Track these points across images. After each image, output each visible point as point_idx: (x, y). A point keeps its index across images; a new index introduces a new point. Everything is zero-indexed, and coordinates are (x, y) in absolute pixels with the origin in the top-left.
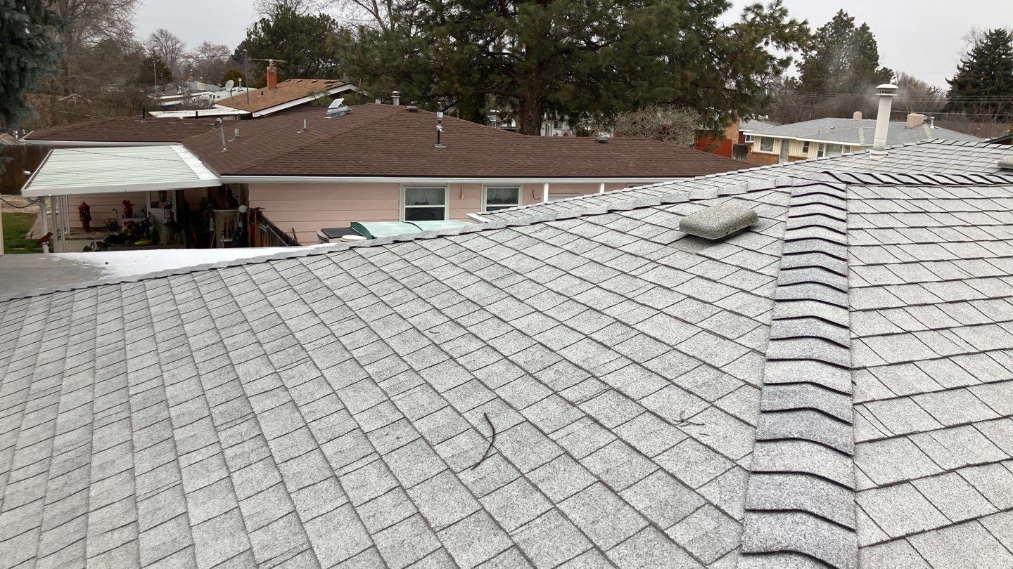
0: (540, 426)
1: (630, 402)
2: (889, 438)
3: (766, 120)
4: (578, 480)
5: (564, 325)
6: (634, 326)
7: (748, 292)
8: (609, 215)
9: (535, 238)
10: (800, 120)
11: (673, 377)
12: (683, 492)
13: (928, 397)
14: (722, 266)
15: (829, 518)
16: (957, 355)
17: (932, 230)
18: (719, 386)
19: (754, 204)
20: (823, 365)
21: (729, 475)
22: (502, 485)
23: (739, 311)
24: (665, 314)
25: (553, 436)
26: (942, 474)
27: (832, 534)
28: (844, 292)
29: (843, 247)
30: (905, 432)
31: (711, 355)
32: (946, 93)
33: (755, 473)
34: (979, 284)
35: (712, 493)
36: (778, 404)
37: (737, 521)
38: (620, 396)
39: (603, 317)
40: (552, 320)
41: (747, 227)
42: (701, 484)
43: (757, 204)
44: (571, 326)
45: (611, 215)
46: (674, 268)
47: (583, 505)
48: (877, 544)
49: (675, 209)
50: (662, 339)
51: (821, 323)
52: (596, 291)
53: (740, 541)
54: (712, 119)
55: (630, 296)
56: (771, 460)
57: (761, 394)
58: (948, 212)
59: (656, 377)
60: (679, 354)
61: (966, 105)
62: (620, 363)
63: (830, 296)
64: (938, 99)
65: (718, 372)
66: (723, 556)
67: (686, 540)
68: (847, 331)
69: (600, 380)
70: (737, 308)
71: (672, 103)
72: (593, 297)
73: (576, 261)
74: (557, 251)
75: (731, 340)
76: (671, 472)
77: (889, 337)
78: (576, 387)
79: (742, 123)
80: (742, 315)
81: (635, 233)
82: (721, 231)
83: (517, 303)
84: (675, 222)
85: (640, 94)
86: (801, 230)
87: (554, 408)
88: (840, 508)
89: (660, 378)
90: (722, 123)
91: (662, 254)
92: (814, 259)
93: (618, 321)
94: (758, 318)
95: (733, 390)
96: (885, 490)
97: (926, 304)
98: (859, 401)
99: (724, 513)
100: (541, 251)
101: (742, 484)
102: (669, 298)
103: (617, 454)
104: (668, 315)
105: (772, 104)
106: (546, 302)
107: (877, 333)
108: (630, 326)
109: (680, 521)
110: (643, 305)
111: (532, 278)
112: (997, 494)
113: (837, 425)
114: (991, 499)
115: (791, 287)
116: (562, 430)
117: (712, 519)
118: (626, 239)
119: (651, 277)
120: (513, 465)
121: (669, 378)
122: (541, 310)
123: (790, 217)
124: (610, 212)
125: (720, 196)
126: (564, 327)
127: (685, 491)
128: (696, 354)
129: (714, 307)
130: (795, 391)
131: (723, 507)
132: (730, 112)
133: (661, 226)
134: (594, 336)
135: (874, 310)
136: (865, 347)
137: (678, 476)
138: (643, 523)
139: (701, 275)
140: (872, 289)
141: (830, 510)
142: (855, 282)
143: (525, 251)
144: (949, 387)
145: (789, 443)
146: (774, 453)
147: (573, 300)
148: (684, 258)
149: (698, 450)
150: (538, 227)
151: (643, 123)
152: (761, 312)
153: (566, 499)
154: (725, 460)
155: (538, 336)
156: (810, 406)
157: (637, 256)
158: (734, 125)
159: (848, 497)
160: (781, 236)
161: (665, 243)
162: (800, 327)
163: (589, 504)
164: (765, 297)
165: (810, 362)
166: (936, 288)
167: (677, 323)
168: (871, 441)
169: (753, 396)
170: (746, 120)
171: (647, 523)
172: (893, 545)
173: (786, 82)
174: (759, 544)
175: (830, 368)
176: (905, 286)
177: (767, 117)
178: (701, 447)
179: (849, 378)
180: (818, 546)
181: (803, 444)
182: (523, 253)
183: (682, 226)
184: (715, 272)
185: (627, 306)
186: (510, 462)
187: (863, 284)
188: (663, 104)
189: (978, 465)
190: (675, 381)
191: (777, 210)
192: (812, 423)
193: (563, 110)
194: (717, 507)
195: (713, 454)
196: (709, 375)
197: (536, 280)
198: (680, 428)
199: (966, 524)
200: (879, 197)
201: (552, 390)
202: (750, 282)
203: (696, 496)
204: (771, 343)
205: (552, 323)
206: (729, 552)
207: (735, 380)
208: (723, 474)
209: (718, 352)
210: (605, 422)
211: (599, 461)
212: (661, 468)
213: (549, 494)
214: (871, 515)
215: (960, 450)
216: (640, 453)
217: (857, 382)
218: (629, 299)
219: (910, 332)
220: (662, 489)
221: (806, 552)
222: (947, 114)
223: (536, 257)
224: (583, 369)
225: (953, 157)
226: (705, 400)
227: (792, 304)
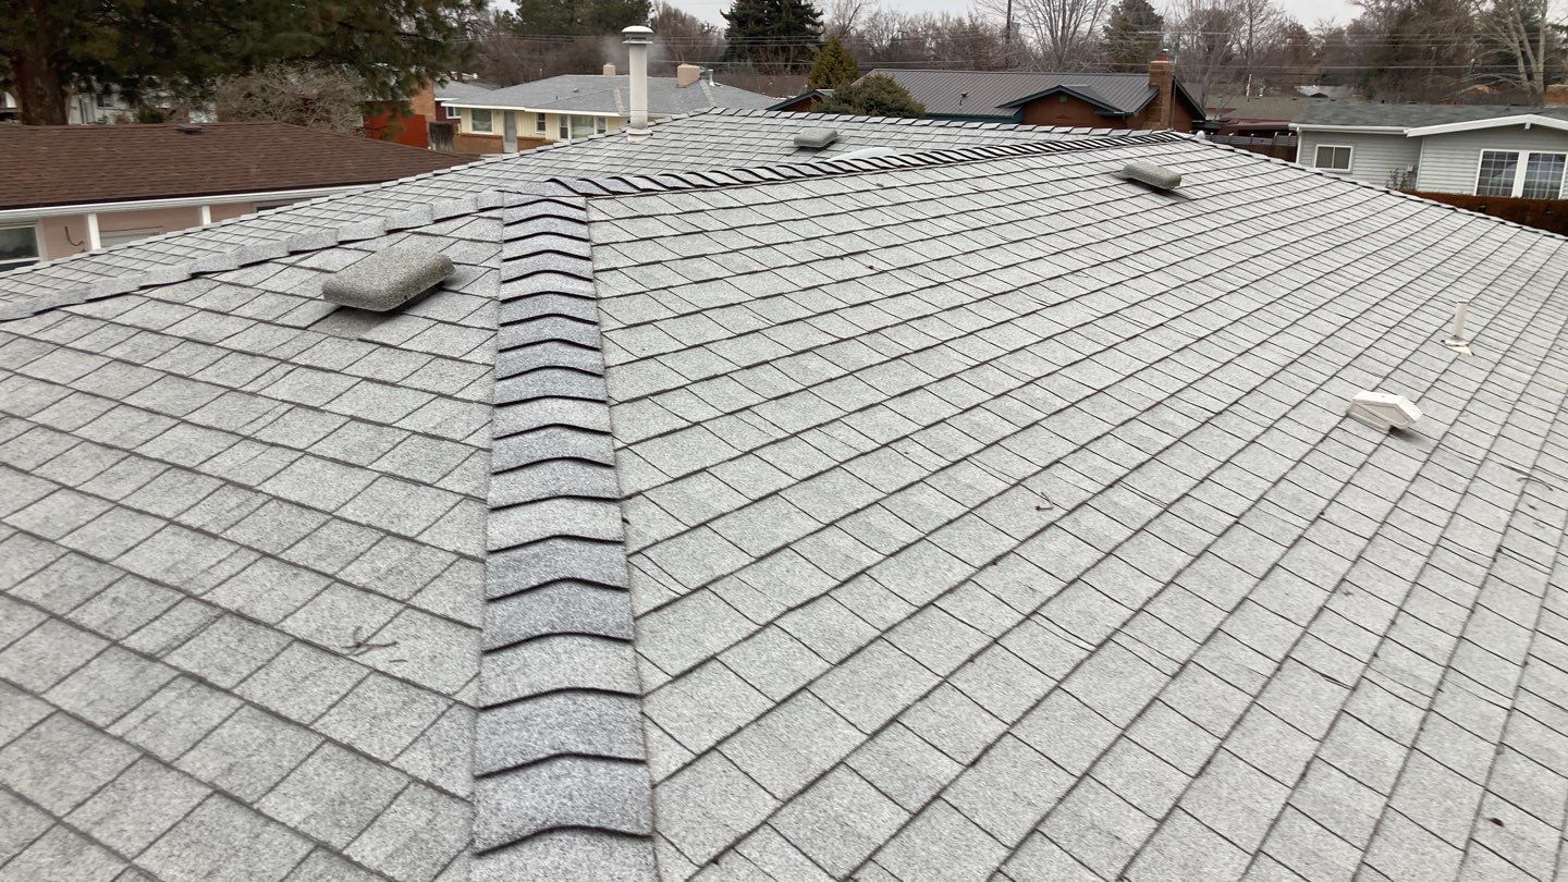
0: (88, 714)
1: (262, 631)
2: (683, 596)
3: (475, 80)
4: (174, 797)
5: (122, 506)
6: (259, 488)
7: (450, 397)
8: (194, 282)
9: (46, 341)
10: (527, 80)
11: (336, 569)
12: (370, 771)
13: (730, 519)
14: (404, 357)
15: (606, 753)
16: (763, 446)
17: (714, 258)
18: (415, 570)
19: (446, 242)
20: (578, 502)
21: (444, 722)
22: (16, 851)
23: (438, 432)
24: (314, 455)
25: (117, 730)
26: (757, 632)
27: (611, 779)
28: (599, 376)
29: (591, 303)
30: (704, 582)
31: (398, 517)
32: (723, 33)
33: (487, 709)
34: (783, 334)
35: (420, 763)
36: (513, 582)
37: (463, 800)
38: (245, 624)
39: (200, 480)
40: (96, 501)
41: (439, 283)
42: (398, 750)
43: (452, 241)
44: (137, 506)
45: (198, 283)
46: (322, 370)
47: (187, 846)
48: (678, 771)
49: (314, 261)
50: (312, 504)
51: (568, 433)
52: (182, 432)
53: (471, 833)
54: (384, 84)
55: (247, 431)
56: (509, 680)
57: (486, 570)
58: (733, 229)
59: (306, 576)
60: (345, 526)
61: (750, 50)
62: (239, 562)
63: (579, 385)
64: (715, 41)
65: (413, 546)
66: (445, 867)
67: (382, 858)
68: (609, 439)
69: (203, 602)
70: (435, 428)
71: (312, 58)
72: (176, 443)
73: (137, 378)
74: (95, 362)
75: (430, 486)
76: (345, 741)
77: (670, 437)
78: (157, 623)
79: (438, 90)
80: (443, 439)
81: (247, 311)
82: (393, 296)
83: (19, 478)
84: (315, 286)
85: (250, 44)
86: (525, 280)
87: (114, 673)
88: (620, 732)
89: (314, 576)
90: (403, 89)
91: (299, 345)
92: (548, 329)
93: (228, 482)
94: (470, 441)
95: (439, 571)
96: (683, 681)
97: (716, 376)
98: (636, 549)
99: (442, 791)
100: (60, 366)
101: (467, 733)
102: (315, 426)
103: (246, 732)
104: (318, 457)
105: (480, 55)
106: (80, 468)
107: (652, 434)
108: (250, 489)
109: (368, 826)
110: (273, 445)
111: (47, 422)
112: (829, 642)
113: (606, 596)
114: (821, 651)
115: (517, 379)
116: (134, 713)
117: (423, 807)
118: (230, 326)
119: (282, 391)
120: (37, 806)
121: (330, 571)
122: (71, 484)
123: (505, 260)
124: (195, 276)
125: (390, 232)
126: (124, 512)
127: (373, 770)
128: (373, 519)
129: (397, 432)
130: (536, 556)
131: (440, 782)
132: (413, 70)
133: (292, 295)
134: (185, 519)
135: (646, 397)
136: (637, 459)
137: (359, 746)
138: (302, 848)
139: (369, 375)
140: (640, 364)
141: (606, 740)
142: (614, 357)
143: (27, 370)
144: (756, 497)
145: (536, 645)
146: (514, 667)
147: (136, 454)
148: (335, 349)
149: (390, 691)
150: (49, 318)
151: (265, 95)
152: (473, 428)
153: (151, 844)
154: (434, 697)
155: (67, 539)
156: (562, 575)
157: (253, 355)
158: (424, 92)
159: (631, 709)
160: (494, 294)
161: (303, 325)
162: (537, 446)
163: (198, 842)
164: (479, 402)
165: (557, 502)
166: (727, 349)
167: (332, 471)
168: (657, 609)
169: (471, 576)
170: (442, 83)
171: (310, 846)
172: (700, 766)
173: (497, 18)
174: (501, 831)
175: (587, 506)
176: (686, 353)
177: (475, 76)
178: (395, 685)
179: (618, 515)
180: (591, 807)
181: (557, 640)
182: (21, 375)
183: (329, 293)
184: (394, 368)
185: (243, 451)
186: (28, 802)
187: (625, 357)
188: (295, 59)
189: (801, 606)
190: (341, 575)
191: (483, 251)
192: (567, 603)
193: (107, 74)
194: (429, 785)
195: (414, 691)
196: (396, 553)
197: (55, 425)
198: (355, 659)
199: (793, 700)
200: (636, 214)
201: (108, 639)
202: (450, 379)
203: (391, 775)
204: (494, 481)
205: (96, 507)
206: (455, 857)
207: (441, 555)
208: (434, 723)
209: (411, 510)
210: (219, 678)
211: (212, 754)
212: (329, 740)
213: (117, 844)
214: (666, 728)
215: (777, 589)
216: (287, 720)
217: (630, 518)
218: (246, 438)
219: (698, 423)
220: (330, 776)
221: (575, 822)
222: (729, 63)
223: (52, 379)
224: (167, 586)
225: (739, 133)
226: (394, 600)
227: (520, 408)
